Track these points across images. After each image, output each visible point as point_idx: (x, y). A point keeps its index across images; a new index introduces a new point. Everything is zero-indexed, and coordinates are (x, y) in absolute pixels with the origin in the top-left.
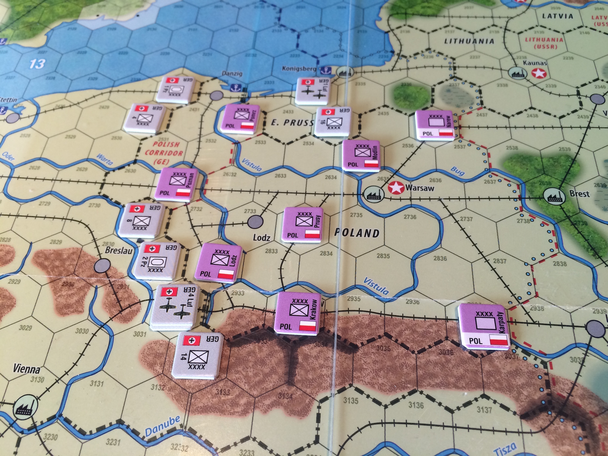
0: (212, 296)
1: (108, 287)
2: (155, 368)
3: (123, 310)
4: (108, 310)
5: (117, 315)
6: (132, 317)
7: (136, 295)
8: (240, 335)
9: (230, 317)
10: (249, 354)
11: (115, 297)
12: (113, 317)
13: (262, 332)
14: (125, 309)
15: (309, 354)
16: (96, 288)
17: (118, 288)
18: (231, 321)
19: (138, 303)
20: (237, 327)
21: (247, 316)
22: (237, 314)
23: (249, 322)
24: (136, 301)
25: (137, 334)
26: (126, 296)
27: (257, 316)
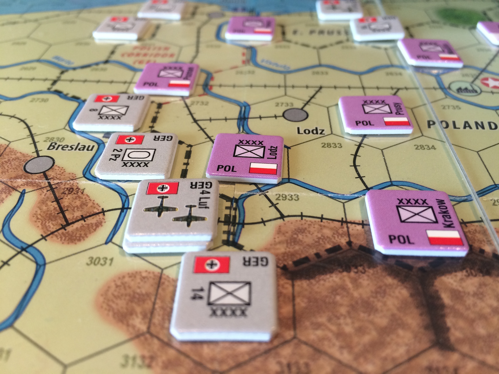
0: (240, 202)
1: (45, 191)
2: (131, 322)
3: (68, 224)
4: (39, 224)
5: (57, 231)
6: (86, 235)
7: (96, 202)
8: (306, 259)
9: (279, 231)
10: (334, 291)
11: (56, 206)
12: (49, 235)
13: (350, 254)
14: (73, 223)
15: (460, 289)
16: (23, 194)
17: (64, 193)
18: (282, 238)
19: (100, 213)
20: (297, 248)
21: (312, 229)
22: (293, 227)
23: (319, 238)
24: (96, 211)
25: (94, 261)
26: (78, 203)
27: (332, 229)
